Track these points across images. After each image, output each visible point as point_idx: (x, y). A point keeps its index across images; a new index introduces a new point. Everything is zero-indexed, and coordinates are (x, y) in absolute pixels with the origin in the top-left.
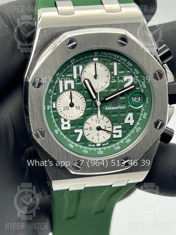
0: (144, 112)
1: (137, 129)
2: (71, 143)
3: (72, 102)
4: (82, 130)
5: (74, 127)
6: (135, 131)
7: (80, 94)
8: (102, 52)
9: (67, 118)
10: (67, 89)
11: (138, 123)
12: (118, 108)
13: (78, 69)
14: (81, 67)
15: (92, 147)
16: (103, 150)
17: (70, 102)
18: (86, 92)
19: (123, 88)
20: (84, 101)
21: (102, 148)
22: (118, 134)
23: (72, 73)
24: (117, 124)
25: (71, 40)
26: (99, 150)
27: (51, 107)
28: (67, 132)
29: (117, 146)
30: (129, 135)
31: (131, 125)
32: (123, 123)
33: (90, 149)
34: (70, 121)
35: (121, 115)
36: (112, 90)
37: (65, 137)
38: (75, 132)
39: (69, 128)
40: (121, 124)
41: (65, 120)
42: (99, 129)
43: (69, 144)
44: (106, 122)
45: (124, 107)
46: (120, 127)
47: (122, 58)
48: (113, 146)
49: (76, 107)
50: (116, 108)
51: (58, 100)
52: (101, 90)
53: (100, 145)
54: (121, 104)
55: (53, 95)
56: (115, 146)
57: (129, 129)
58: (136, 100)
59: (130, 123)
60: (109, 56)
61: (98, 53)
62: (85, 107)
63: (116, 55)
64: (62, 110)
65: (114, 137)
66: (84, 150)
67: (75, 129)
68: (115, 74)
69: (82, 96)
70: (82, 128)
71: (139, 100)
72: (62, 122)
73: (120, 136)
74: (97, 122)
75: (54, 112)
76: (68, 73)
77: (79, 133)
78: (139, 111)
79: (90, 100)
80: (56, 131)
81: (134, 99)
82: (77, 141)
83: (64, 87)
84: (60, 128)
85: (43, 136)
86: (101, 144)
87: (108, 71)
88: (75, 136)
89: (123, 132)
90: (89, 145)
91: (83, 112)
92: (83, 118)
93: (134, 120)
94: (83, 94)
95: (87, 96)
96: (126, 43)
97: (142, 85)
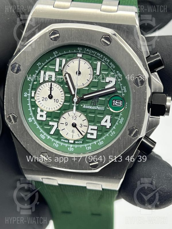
0: (121, 116)
1: (112, 133)
2: (43, 134)
3: (51, 94)
4: (57, 123)
5: (50, 119)
6: (109, 135)
7: (60, 88)
8: (85, 49)
9: (45, 109)
11: (114, 127)
12: (96, 108)
13: (61, 62)
14: (64, 61)
15: (64, 142)
16: (74, 147)
17: (49, 94)
18: (67, 86)
19: (104, 88)
20: (63, 95)
21: (74, 146)
22: (92, 134)
23: (55, 65)
24: (93, 124)
25: (54, 32)
26: (70, 147)
27: (29, 95)
28: (42, 122)
29: (89, 146)
30: (103, 138)
32: (100, 125)
33: (62, 144)
34: (46, 112)
35: (98, 116)
36: (92, 89)
37: (38, 127)
38: (50, 124)
39: (44, 118)
40: (97, 124)
41: (42, 111)
42: (74, 125)
43: (41, 134)
44: (83, 121)
45: (103, 108)
46: (96, 128)
47: (105, 58)
48: (86, 145)
49: (55, 100)
50: (94, 108)
51: (38, 90)
52: (82, 87)
53: (73, 142)
54: (99, 105)
55: (33, 84)
56: (87, 146)
57: (106, 131)
58: (117, 104)
59: (106, 126)
60: (93, 53)
61: (81, 49)
62: (63, 101)
63: (100, 54)
64: (41, 100)
65: (88, 137)
66: (55, 143)
67: (51, 121)
69: (62, 90)
71: (120, 104)
72: (38, 112)
73: (94, 137)
74: (74, 118)
75: (32, 100)
76: (50, 64)
77: (53, 126)
78: (117, 115)
79: (69, 95)
80: (30, 119)
81: (115, 102)
82: (51, 133)
84: (36, 118)
85: (15, 121)
86: (74, 141)
87: (92, 69)
88: (49, 128)
89: (98, 133)
90: (62, 140)
91: (61, 106)
92: (59, 112)
93: (111, 124)
94: (63, 87)
95: (67, 91)
96: (109, 43)
97: (123, 88)
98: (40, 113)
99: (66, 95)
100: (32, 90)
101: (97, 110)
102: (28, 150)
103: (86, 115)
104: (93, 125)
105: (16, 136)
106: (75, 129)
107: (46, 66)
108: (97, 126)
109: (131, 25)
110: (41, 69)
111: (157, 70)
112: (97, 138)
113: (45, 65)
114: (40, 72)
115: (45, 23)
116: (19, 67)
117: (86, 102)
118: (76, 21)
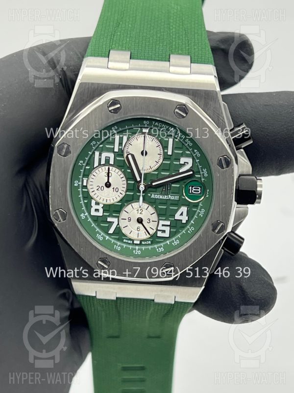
0: (202, 207)
1: (190, 229)
2: (100, 234)
3: (108, 181)
4: (117, 219)
5: (108, 214)
6: (186, 231)
7: (120, 173)
8: (154, 122)
9: (101, 201)
10: (104, 163)
11: (192, 222)
12: (168, 197)
13: (121, 139)
14: (125, 138)
15: (127, 243)
16: (141, 250)
18: (129, 171)
19: (178, 172)
20: (125, 182)
21: (141, 247)
22: (164, 231)
23: (113, 143)
24: (164, 218)
25: (114, 102)
26: (135, 249)
27: (80, 183)
28: (97, 219)
29: (161, 247)
30: (179, 236)
31: (183, 222)
32: (173, 219)
33: (125, 246)
34: (103, 206)
35: (171, 208)
36: (162, 173)
37: (93, 225)
38: (108, 220)
39: (100, 213)
40: (170, 219)
41: (97, 203)
42: (140, 221)
43: (98, 235)
44: (151, 214)
45: (177, 198)
46: (168, 223)
48: (156, 246)
49: (114, 188)
50: (165, 197)
51: (91, 176)
52: (149, 171)
53: (138, 242)
54: (172, 193)
55: (85, 169)
56: (158, 248)
57: (180, 227)
58: (194, 191)
59: (181, 220)
61: (148, 122)
62: (125, 189)
64: (95, 189)
65: (158, 235)
66: (117, 245)
67: (109, 216)
68: (170, 153)
69: (122, 175)
70: (118, 217)
71: (198, 191)
72: (92, 205)
73: (167, 235)
74: (140, 212)
75: (84, 190)
76: (107, 143)
77: (113, 222)
78: (196, 205)
79: (133, 182)
80: (82, 215)
81: (192, 189)
82: (109, 232)
83: (100, 160)
84: (89, 213)
85: (64, 219)
86: (141, 241)
87: (161, 148)
88: (107, 225)
89: (171, 230)
90: (124, 241)
91: (121, 196)
92: (120, 204)
93: (188, 217)
94: (124, 173)
95: (130, 176)
96: (185, 115)
97: (203, 171)
98: (94, 207)
99: (128, 182)
100: (83, 177)
101: (170, 200)
102: (81, 256)
103: (155, 207)
104: (165, 220)
105: (65, 238)
106: (140, 225)
107: (101, 146)
108: (170, 220)
109: (210, 91)
110: (95, 150)
111: (243, 147)
112: (171, 236)
113: (101, 144)
114: (94, 153)
115: (99, 88)
116: (69, 149)
117: (154, 190)
118: (139, 86)
